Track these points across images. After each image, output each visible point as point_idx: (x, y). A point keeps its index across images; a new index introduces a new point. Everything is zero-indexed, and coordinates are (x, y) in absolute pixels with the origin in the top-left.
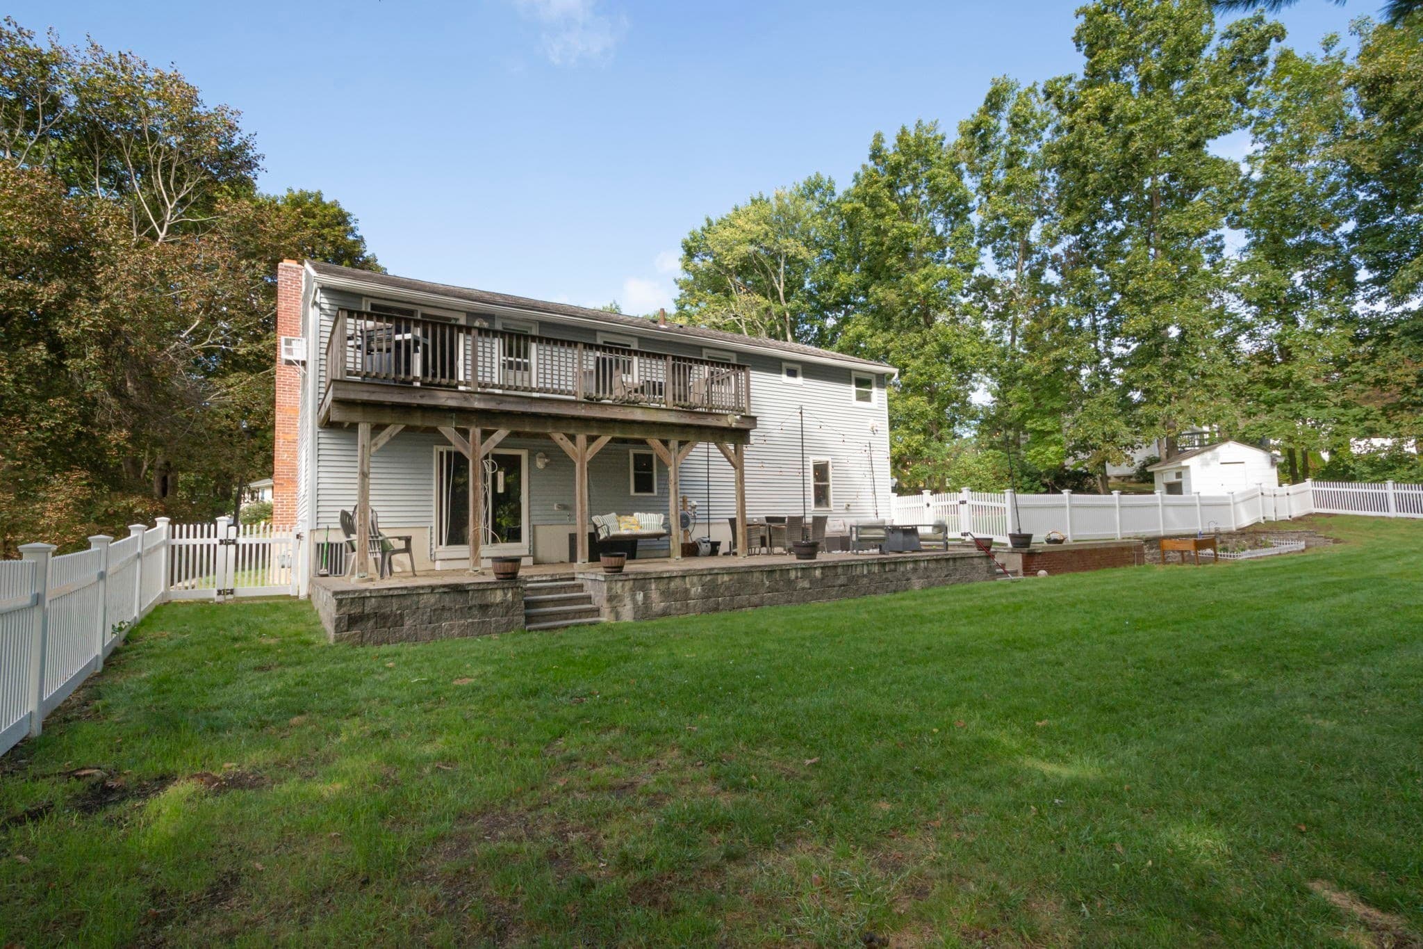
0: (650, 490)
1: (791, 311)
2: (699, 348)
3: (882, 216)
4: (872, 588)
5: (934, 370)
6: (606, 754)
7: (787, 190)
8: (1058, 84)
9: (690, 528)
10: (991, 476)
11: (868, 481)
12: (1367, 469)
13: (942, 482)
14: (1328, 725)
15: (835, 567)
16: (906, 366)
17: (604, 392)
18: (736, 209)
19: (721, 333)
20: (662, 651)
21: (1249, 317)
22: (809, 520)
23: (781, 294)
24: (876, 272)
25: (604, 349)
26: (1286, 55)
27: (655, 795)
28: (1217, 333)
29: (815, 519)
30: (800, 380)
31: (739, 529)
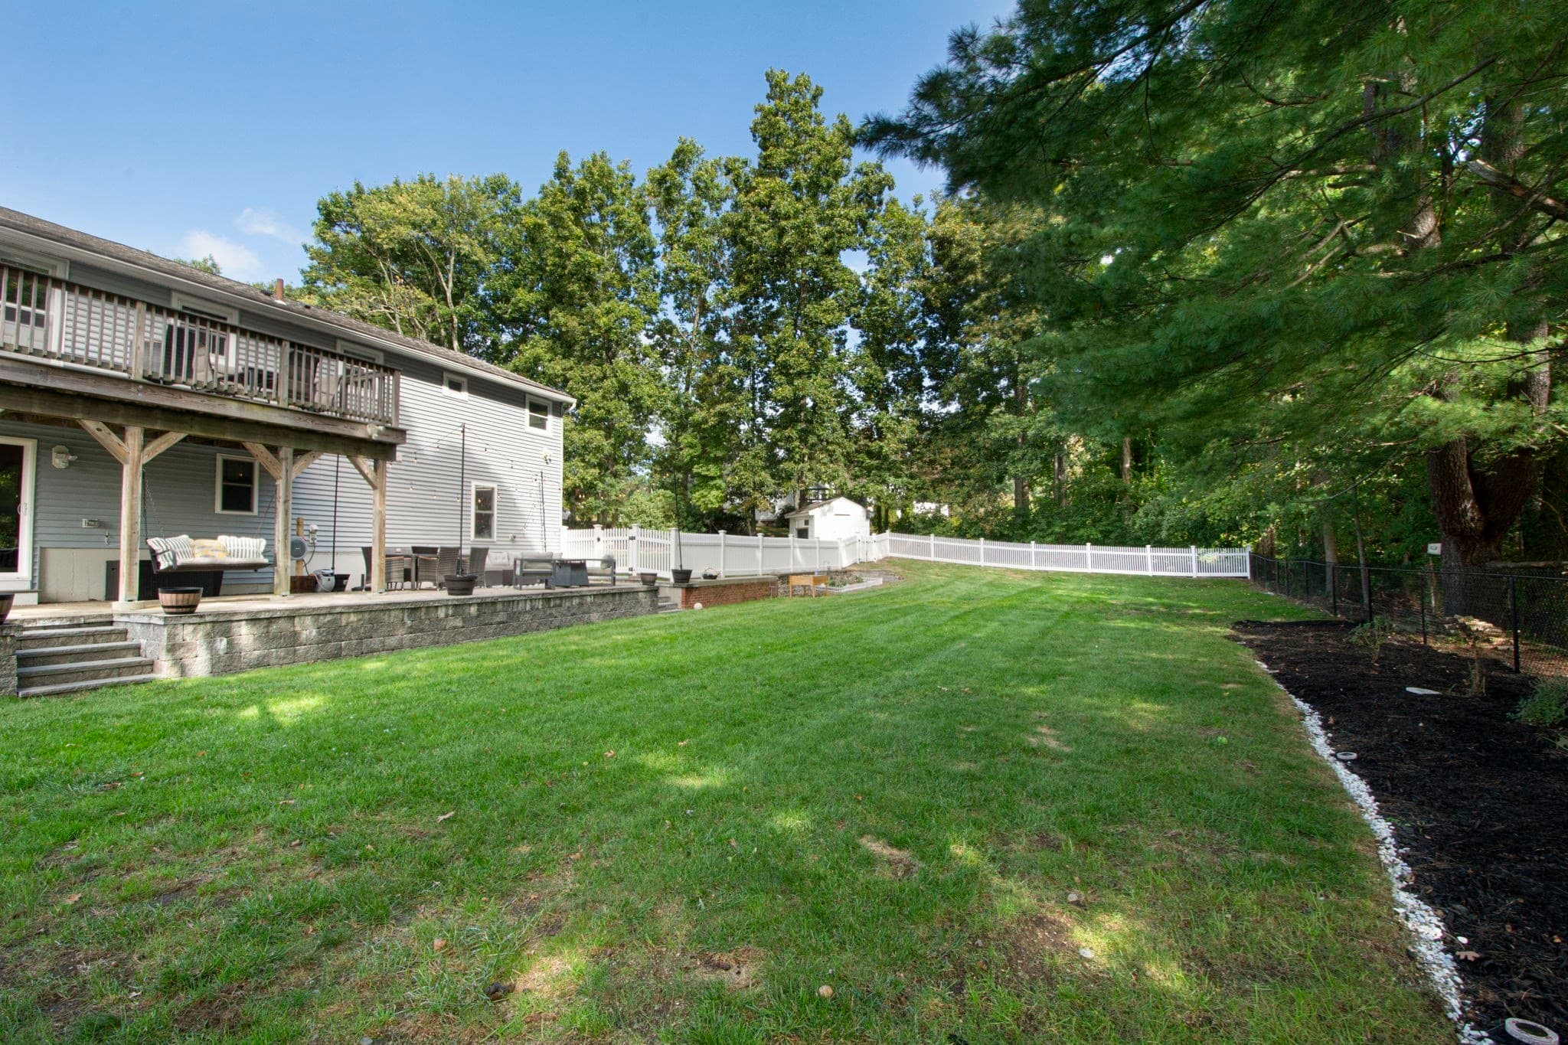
0: (248, 507)
1: (461, 316)
2: (333, 338)
3: (566, 239)
4: (535, 625)
5: (611, 405)
6: (150, 851)
7: (464, 181)
8: (738, 164)
9: (306, 558)
10: (660, 514)
11: (537, 512)
12: (920, 525)
13: (615, 517)
14: (883, 716)
15: (493, 602)
16: (585, 397)
17: (179, 372)
18: (397, 183)
19: (365, 325)
20: (252, 712)
21: (859, 400)
22: (466, 551)
23: (449, 295)
24: (558, 296)
25: (182, 316)
26: (893, 202)
27: (226, 891)
28: (838, 410)
29: (474, 550)
30: (464, 395)
31: (376, 560)
